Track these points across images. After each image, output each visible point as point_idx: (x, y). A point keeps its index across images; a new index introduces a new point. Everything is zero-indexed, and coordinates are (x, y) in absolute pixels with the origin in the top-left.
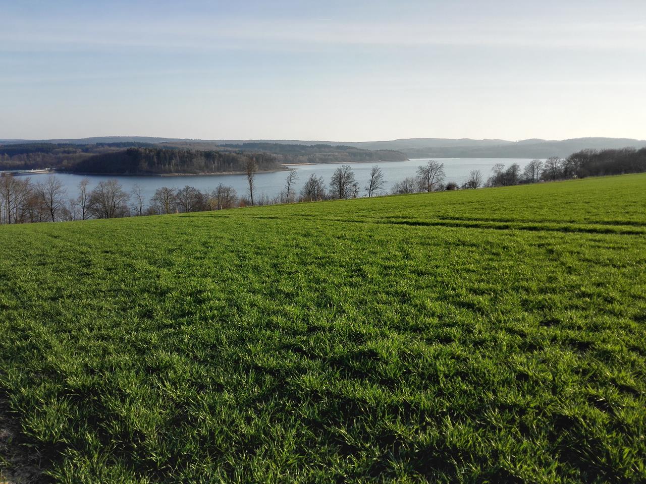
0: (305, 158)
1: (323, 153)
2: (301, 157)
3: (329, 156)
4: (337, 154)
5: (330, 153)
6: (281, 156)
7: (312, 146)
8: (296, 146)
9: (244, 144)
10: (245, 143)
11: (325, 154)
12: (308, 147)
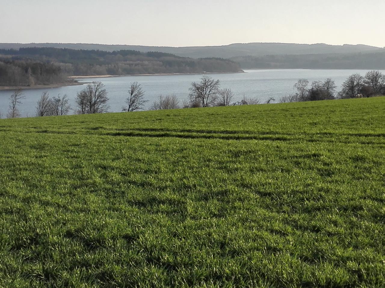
0: (104, 68)
1: (128, 62)
2: (98, 66)
3: (136, 65)
4: (146, 63)
5: (137, 62)
6: (71, 65)
7: (114, 53)
8: (93, 52)
9: (21, 49)
10: (22, 47)
11: (131, 62)
12: (109, 53)
